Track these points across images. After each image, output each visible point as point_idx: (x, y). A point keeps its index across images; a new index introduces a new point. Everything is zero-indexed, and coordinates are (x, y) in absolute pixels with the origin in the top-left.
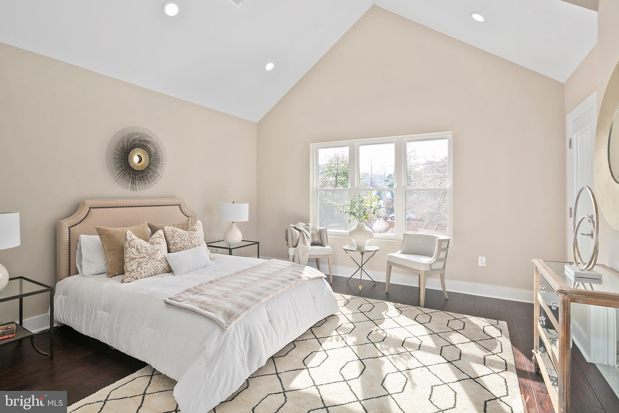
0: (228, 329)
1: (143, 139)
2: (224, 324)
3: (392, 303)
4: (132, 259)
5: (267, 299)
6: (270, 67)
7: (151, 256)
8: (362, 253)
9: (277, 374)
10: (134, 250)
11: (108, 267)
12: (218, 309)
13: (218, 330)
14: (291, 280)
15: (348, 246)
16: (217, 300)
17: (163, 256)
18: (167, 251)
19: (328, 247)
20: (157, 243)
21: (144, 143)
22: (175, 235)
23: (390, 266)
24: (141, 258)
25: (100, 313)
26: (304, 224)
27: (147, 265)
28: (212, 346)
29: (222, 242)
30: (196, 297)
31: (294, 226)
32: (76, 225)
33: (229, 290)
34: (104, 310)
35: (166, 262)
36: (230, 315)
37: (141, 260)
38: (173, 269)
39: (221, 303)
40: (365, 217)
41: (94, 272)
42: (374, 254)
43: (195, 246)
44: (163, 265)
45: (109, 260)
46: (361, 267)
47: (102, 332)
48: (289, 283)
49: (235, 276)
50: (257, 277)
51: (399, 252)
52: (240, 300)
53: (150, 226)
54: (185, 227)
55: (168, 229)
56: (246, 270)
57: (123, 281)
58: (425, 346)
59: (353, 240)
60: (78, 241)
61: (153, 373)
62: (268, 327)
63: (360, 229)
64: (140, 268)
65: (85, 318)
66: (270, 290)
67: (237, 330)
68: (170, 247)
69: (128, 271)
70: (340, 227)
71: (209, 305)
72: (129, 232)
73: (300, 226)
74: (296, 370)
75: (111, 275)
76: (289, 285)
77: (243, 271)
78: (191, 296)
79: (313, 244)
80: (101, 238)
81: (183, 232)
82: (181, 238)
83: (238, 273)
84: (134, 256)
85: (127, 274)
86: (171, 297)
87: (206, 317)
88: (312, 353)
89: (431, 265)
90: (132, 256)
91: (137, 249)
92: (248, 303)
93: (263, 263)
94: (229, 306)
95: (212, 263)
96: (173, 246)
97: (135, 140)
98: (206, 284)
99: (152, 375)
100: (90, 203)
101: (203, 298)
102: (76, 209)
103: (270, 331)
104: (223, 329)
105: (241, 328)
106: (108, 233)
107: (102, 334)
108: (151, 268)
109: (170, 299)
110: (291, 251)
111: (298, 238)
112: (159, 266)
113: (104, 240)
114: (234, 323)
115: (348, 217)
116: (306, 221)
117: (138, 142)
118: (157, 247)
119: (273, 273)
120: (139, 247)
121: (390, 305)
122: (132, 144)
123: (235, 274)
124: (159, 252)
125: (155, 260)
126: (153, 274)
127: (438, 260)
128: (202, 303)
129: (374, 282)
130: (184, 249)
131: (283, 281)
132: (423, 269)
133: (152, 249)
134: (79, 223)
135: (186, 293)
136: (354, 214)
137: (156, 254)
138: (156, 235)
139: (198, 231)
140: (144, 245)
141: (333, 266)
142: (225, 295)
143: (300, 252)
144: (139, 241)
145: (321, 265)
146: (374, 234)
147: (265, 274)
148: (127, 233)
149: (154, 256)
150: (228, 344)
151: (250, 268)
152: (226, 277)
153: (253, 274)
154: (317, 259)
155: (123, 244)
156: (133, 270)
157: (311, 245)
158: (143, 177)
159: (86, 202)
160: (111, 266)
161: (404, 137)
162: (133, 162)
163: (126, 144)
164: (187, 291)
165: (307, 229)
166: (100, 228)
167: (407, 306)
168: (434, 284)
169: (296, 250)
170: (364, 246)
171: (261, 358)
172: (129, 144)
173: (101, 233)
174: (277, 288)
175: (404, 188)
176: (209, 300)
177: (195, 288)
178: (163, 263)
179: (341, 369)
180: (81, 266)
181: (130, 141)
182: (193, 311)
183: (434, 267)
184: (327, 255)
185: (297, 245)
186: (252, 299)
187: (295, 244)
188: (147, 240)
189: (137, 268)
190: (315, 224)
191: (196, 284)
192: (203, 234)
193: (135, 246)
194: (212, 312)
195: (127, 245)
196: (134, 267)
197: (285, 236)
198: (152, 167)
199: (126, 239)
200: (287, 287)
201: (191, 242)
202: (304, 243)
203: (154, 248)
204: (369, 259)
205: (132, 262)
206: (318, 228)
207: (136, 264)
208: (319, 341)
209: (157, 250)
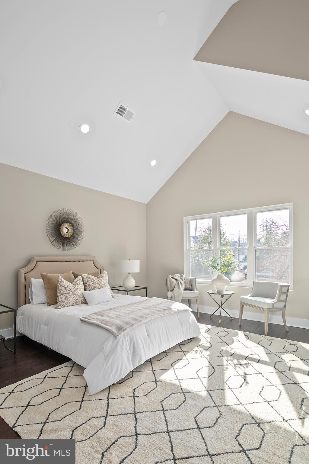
0: (119, 337)
1: (69, 217)
2: (116, 333)
3: (242, 332)
4: (62, 294)
5: (146, 321)
6: (153, 163)
7: (74, 292)
8: (222, 296)
9: (152, 370)
10: (63, 288)
11: (48, 299)
12: (113, 324)
13: (112, 338)
14: (164, 310)
15: (211, 291)
16: (113, 320)
17: (81, 293)
18: (84, 290)
19: (196, 292)
20: (78, 284)
21: (69, 220)
22: (89, 279)
23: (242, 305)
24: (67, 293)
25: (42, 326)
26: (179, 275)
27: (71, 298)
28: (108, 346)
29: (122, 287)
30: (99, 317)
31: (172, 276)
32: (29, 272)
33: (121, 314)
34: (45, 325)
35: (83, 297)
36: (120, 329)
37: (67, 295)
38: (88, 301)
39: (115, 321)
40: (223, 269)
41: (39, 302)
42: (230, 296)
43: (102, 287)
44: (81, 299)
45: (48, 295)
46: (221, 306)
47: (44, 339)
48: (163, 312)
49: (127, 306)
50: (142, 307)
51: (250, 295)
52: (127, 320)
53: (74, 274)
54: (96, 275)
55: (85, 275)
56: (135, 303)
57: (56, 308)
58: (262, 361)
59: (215, 286)
60: (30, 282)
61: (73, 365)
62: (147, 339)
63: (219, 278)
64: (67, 300)
65: (34, 330)
66: (149, 315)
67: (125, 338)
68: (86, 288)
69: (60, 302)
70: (206, 278)
71: (108, 322)
72: (60, 277)
73: (177, 276)
74: (165, 369)
75: (49, 304)
76: (162, 313)
77: (133, 304)
78: (97, 317)
79: (185, 289)
80: (43, 281)
81: (95, 278)
82: (93, 282)
83: (129, 304)
84: (63, 292)
85: (59, 304)
86: (84, 317)
87: (105, 329)
88: (178, 360)
89: (273, 304)
90: (62, 292)
91: (65, 288)
92: (133, 322)
93: (147, 300)
94: (120, 323)
95: (113, 299)
96: (88, 287)
97: (64, 218)
98: (107, 310)
99: (73, 366)
100: (37, 258)
101: (104, 318)
102: (29, 261)
103: (148, 342)
104: (115, 337)
105: (128, 337)
106: (48, 277)
107: (44, 340)
108: (74, 300)
109: (83, 318)
110: (170, 294)
111: (174, 285)
112: (78, 299)
113: (45, 282)
114: (122, 333)
115: (211, 269)
116: (181, 273)
117: (66, 219)
118: (77, 287)
119: (153, 306)
120: (66, 286)
121: (241, 334)
122: (63, 221)
123: (127, 305)
124: (79, 290)
125: (76, 295)
126: (75, 304)
127: (279, 301)
128: (103, 321)
129: (231, 317)
130: (95, 289)
131: (158, 310)
132: (266, 307)
133: (74, 288)
134: (31, 271)
135: (94, 315)
136: (215, 267)
137: (77, 291)
138: (77, 279)
139: (104, 278)
140: (69, 285)
141: (200, 306)
142: (119, 317)
143: (175, 295)
144: (66, 283)
145: (192, 305)
146: (231, 282)
147: (147, 306)
148: (59, 277)
149: (75, 293)
150: (119, 347)
151: (138, 302)
152: (121, 307)
153: (139, 306)
154: (189, 300)
155: (56, 285)
156: (63, 301)
157: (184, 290)
158: (69, 241)
159: (35, 257)
160: (49, 299)
161: (254, 209)
162: (63, 232)
163: (58, 220)
164: (95, 313)
165: (181, 278)
166: (43, 274)
167: (254, 334)
168: (277, 320)
169: (173, 293)
170: (223, 291)
171: (140, 358)
172: (60, 220)
173: (43, 277)
174: (154, 314)
175: (254, 247)
176: (107, 319)
177: (100, 312)
178: (81, 298)
179: (197, 371)
180: (32, 299)
181: (61, 218)
182: (97, 325)
183: (275, 306)
184: (195, 297)
185: (174, 290)
186: (135, 320)
187: (172, 289)
188: (71, 283)
189: (65, 300)
190: (188, 275)
191: (100, 310)
192: (108, 280)
193: (64, 286)
194: (109, 326)
195: (59, 285)
196: (63, 299)
197: (165, 283)
198: (75, 235)
199: (58, 281)
200: (161, 314)
201: (100, 285)
202: (179, 288)
203: (75, 287)
204: (226, 300)
205: (62, 296)
206: (189, 278)
207: (64, 297)
208: (184, 353)
209: (77, 289)
